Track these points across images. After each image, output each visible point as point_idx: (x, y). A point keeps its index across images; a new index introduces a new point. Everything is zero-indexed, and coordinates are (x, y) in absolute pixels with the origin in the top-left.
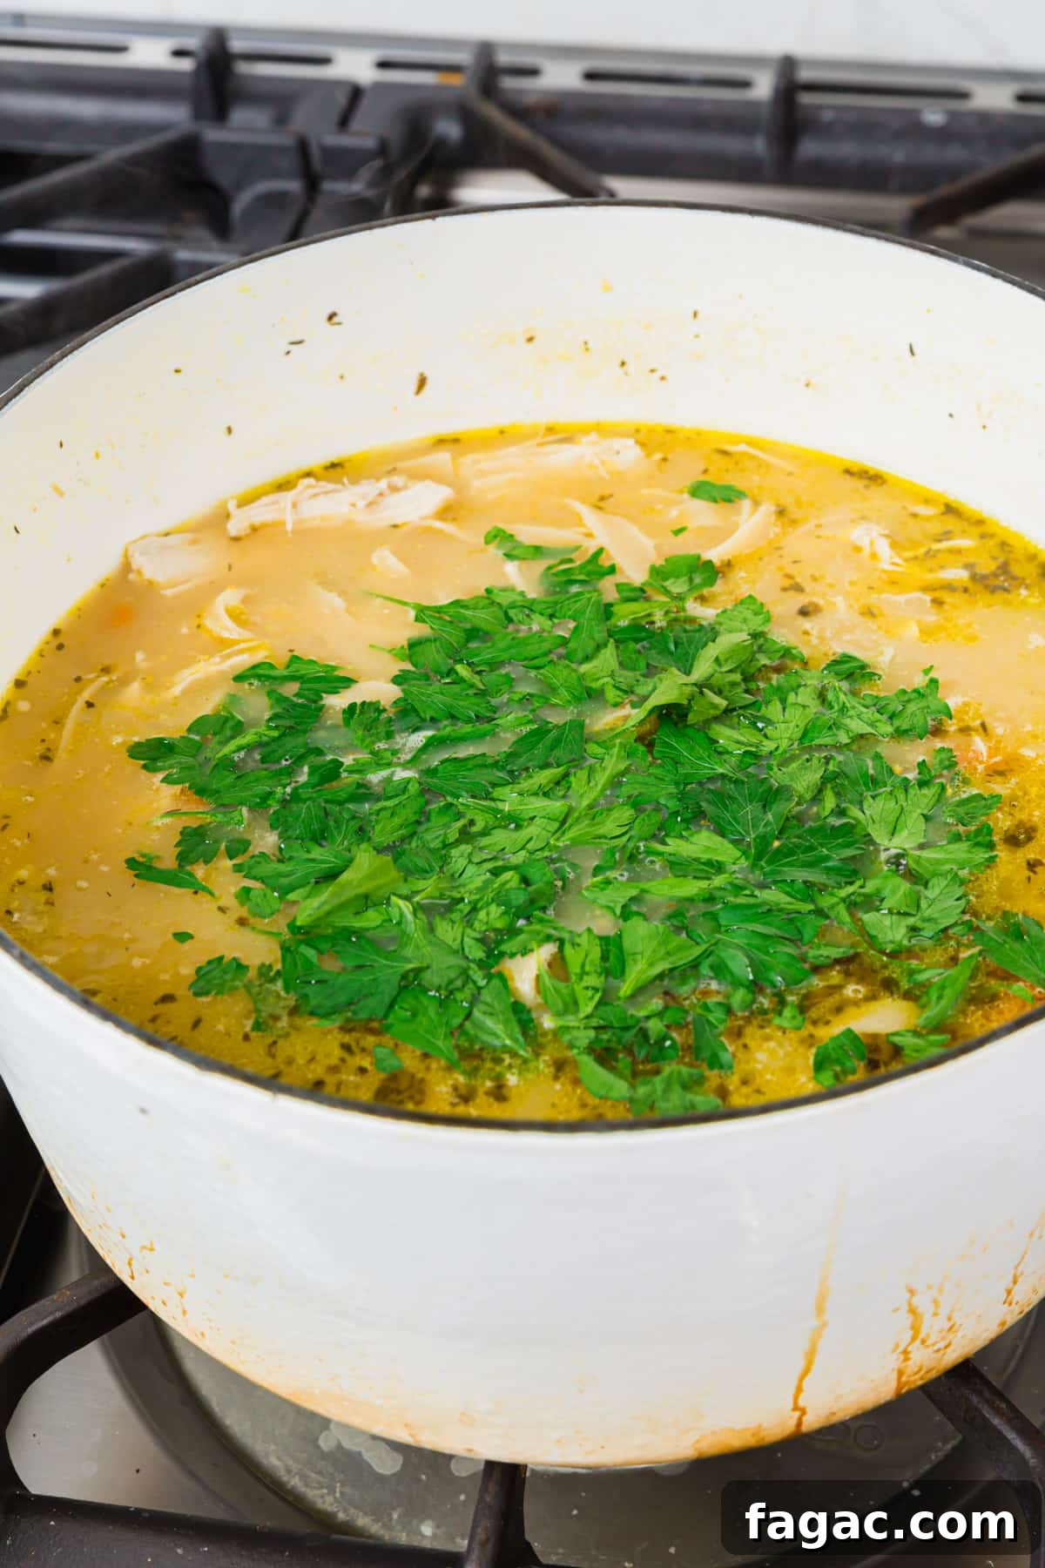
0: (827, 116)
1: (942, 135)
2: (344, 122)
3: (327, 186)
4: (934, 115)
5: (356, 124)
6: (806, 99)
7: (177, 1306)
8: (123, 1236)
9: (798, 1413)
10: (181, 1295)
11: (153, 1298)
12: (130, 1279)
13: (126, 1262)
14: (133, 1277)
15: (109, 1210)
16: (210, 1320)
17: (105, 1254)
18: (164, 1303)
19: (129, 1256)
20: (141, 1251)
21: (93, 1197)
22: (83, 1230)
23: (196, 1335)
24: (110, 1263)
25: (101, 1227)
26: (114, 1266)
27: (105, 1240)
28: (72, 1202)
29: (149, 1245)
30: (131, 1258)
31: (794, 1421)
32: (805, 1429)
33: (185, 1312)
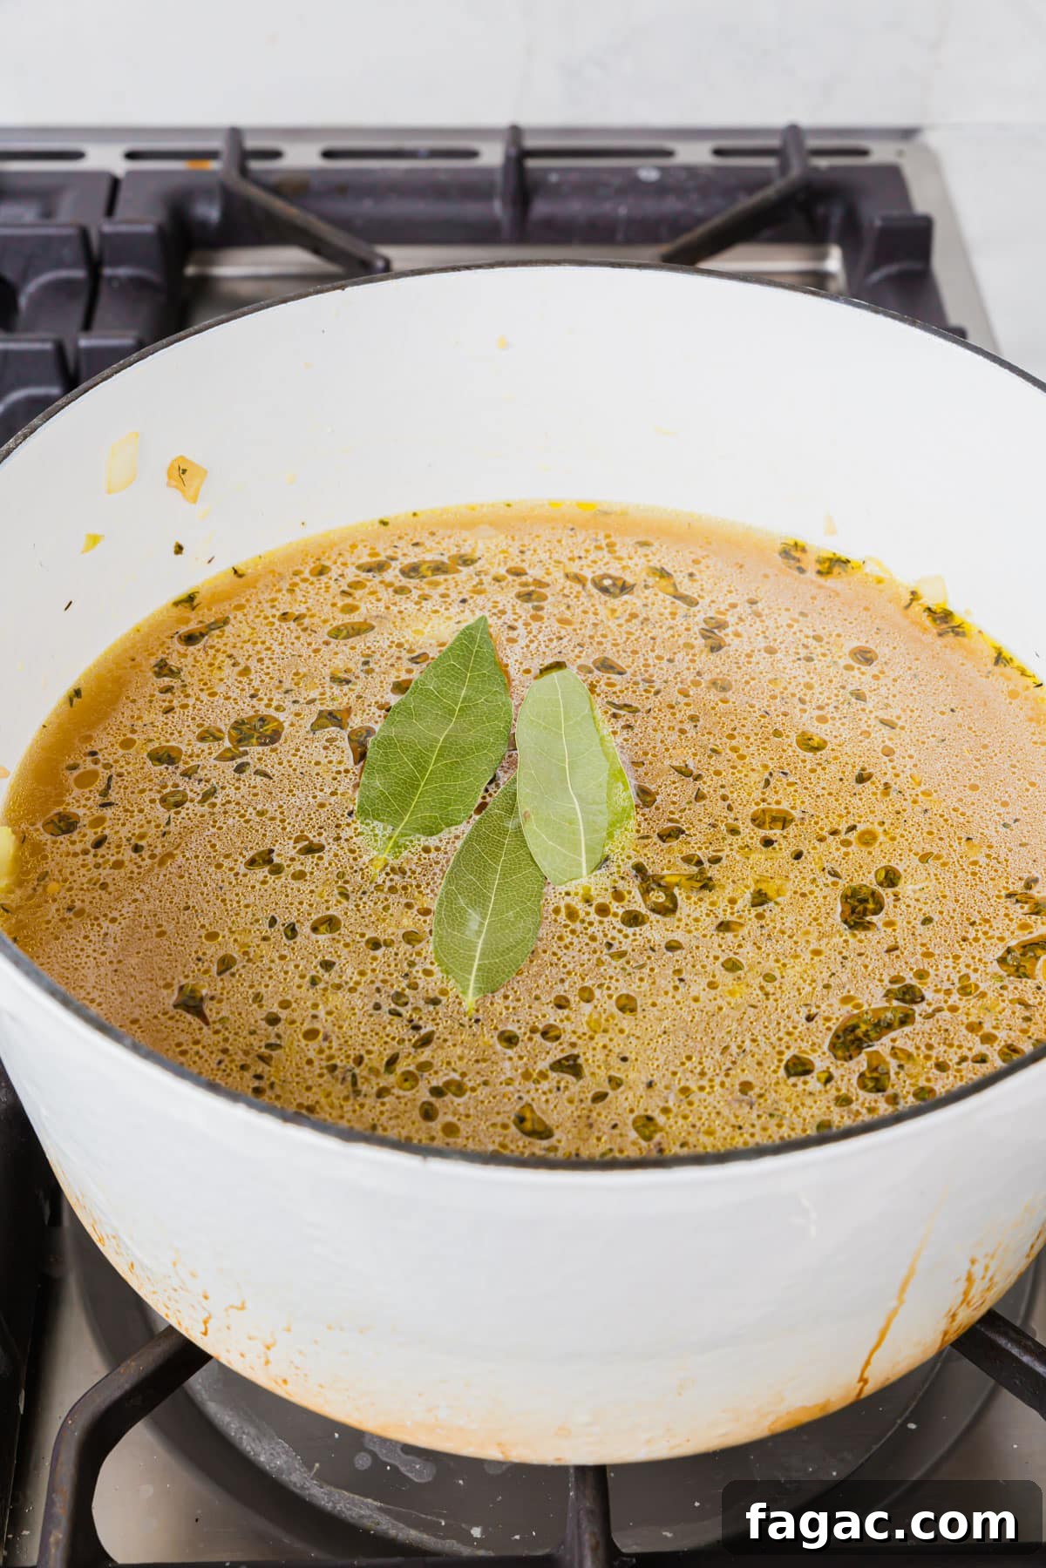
0: (554, 178)
1: (659, 189)
2: (110, 210)
3: (107, 271)
4: (648, 172)
5: (121, 210)
6: (531, 163)
7: (259, 1357)
8: (206, 1298)
9: (861, 1384)
10: (268, 1348)
11: (228, 1351)
12: (200, 1335)
13: (201, 1320)
14: (205, 1333)
15: (193, 1275)
16: (297, 1368)
17: (170, 1313)
18: (242, 1355)
19: (206, 1315)
20: (226, 1310)
21: (174, 1264)
22: (141, 1293)
23: (276, 1383)
24: (173, 1322)
25: (175, 1290)
26: (179, 1324)
27: (176, 1301)
28: (137, 1269)
29: (239, 1304)
30: (210, 1317)
31: (857, 1391)
32: (863, 1396)
33: (267, 1362)
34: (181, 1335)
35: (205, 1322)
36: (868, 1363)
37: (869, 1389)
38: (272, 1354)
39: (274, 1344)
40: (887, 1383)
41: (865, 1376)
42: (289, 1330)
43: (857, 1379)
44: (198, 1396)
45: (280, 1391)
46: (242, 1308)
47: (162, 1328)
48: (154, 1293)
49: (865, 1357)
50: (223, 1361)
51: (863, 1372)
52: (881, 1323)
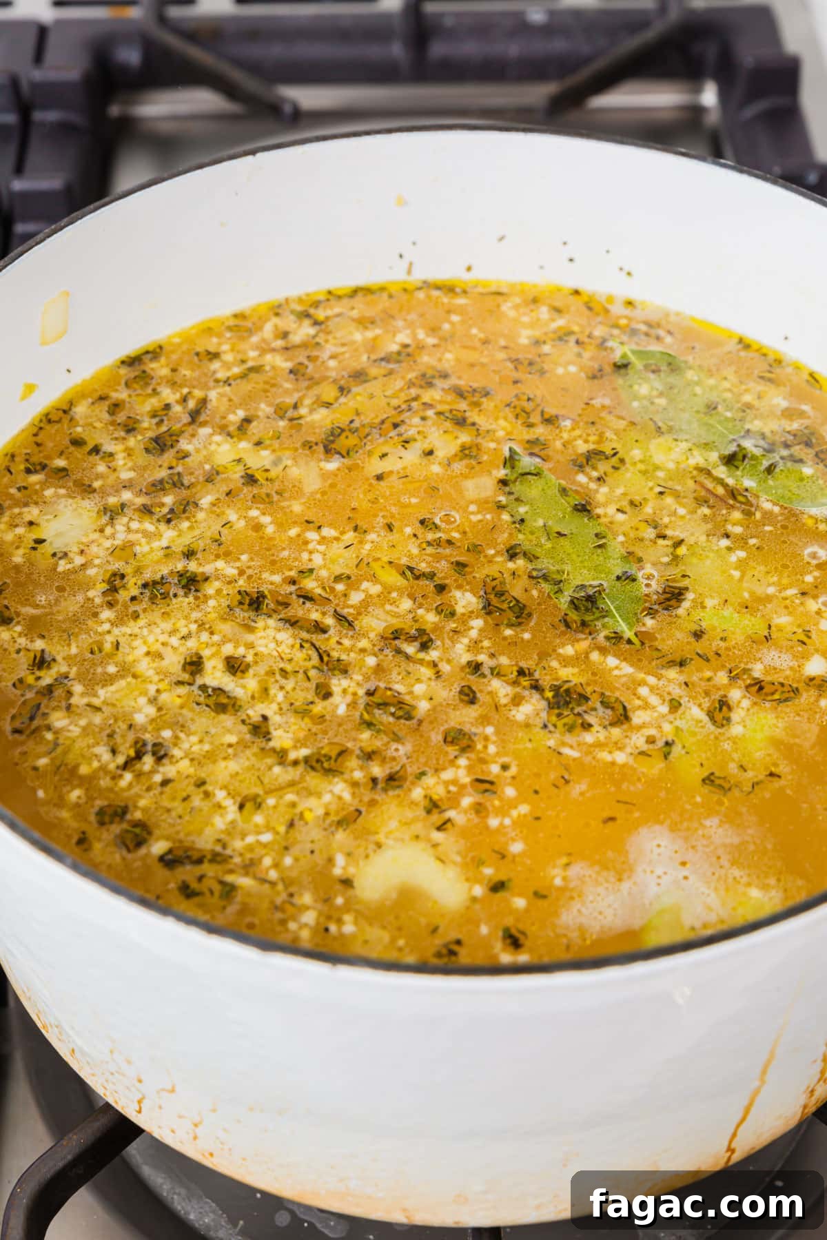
0: (449, 22)
1: (548, 31)
2: (39, 57)
3: (37, 116)
4: (536, 14)
5: (49, 57)
7: (188, 1133)
8: (140, 1081)
9: (729, 1153)
10: (196, 1125)
11: (160, 1127)
12: (135, 1113)
13: (136, 1100)
14: (140, 1112)
15: (129, 1062)
16: (222, 1143)
17: (108, 1094)
18: (173, 1131)
19: (140, 1096)
20: (158, 1092)
21: (111, 1052)
22: (82, 1074)
23: (203, 1155)
24: (111, 1101)
25: (112, 1074)
26: (116, 1103)
27: (114, 1084)
28: (77, 1054)
29: (170, 1087)
30: (144, 1098)
31: (725, 1159)
32: (731, 1163)
33: (195, 1138)
34: (117, 1111)
35: (140, 1102)
36: (734, 1135)
37: (737, 1157)
38: (199, 1131)
39: (200, 1123)
40: (752, 1152)
41: (733, 1146)
42: (214, 1111)
43: (725, 1149)
44: (134, 1160)
45: (208, 1162)
46: (173, 1091)
47: (101, 1104)
48: (93, 1075)
49: (732, 1130)
50: (156, 1135)
51: (730, 1142)
52: (745, 1103)
